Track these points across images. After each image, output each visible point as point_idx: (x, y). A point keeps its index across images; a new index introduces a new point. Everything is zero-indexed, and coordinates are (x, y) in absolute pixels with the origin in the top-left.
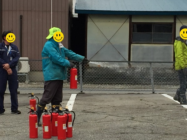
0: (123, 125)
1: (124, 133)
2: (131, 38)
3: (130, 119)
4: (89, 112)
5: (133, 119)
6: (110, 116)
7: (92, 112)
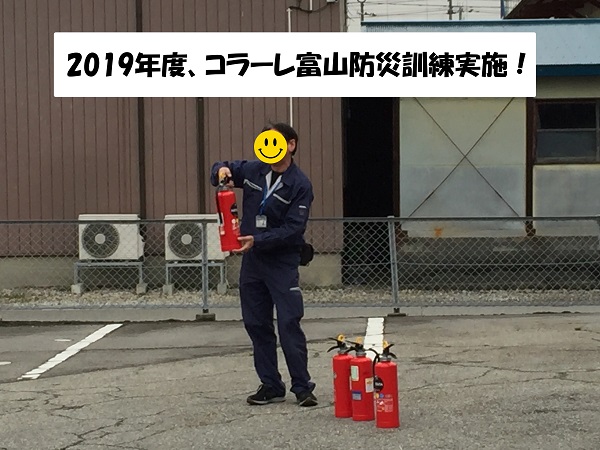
0: (537, 392)
1: (545, 411)
2: (534, 146)
3: (555, 377)
4: (433, 363)
5: (563, 375)
6: (496, 371)
7: (444, 363)
